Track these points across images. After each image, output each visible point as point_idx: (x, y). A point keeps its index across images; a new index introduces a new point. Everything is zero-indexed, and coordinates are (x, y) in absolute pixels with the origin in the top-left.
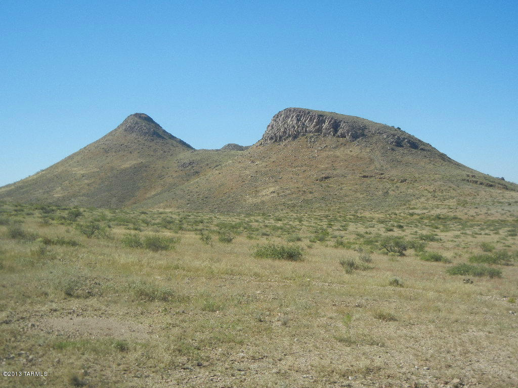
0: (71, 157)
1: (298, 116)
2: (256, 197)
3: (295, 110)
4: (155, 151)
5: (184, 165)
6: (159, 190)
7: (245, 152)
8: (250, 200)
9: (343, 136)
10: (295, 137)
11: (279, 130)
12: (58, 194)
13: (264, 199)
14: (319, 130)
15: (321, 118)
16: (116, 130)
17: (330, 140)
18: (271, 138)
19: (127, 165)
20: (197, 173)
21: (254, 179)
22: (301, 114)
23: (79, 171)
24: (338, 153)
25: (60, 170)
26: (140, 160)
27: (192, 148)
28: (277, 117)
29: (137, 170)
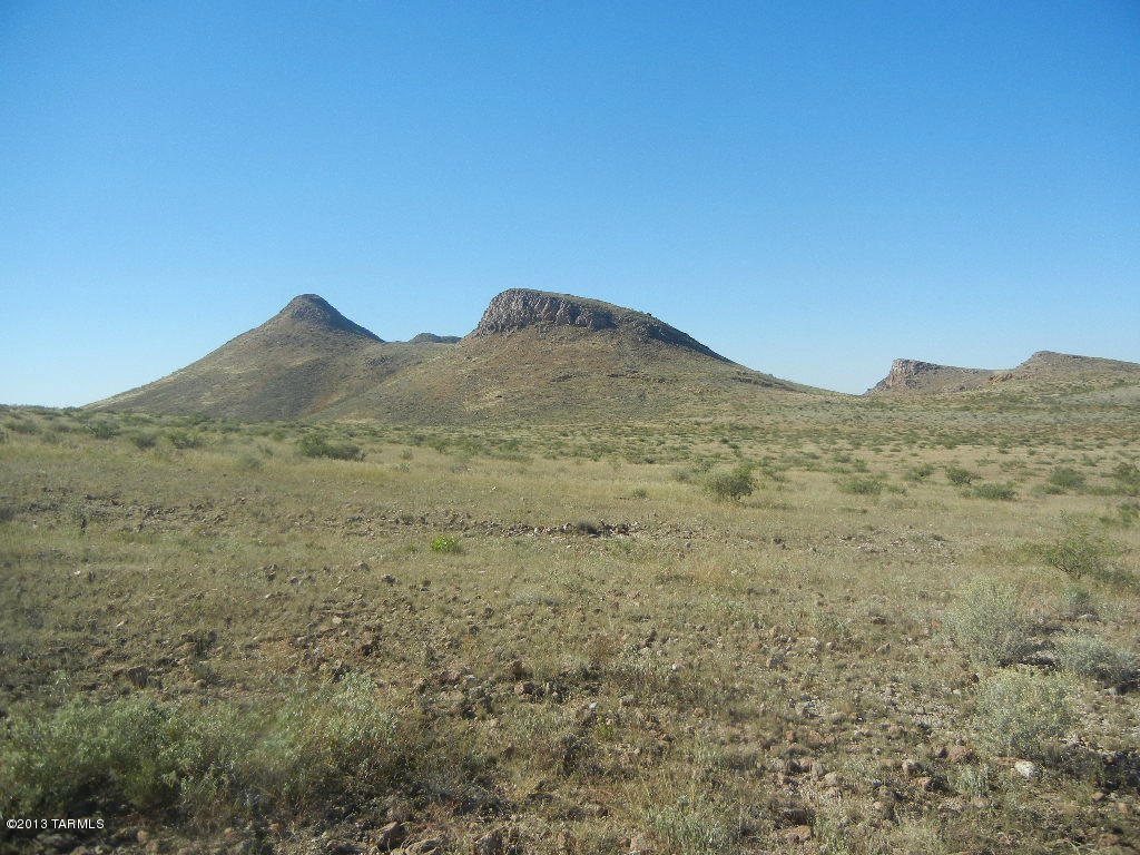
0: (219, 352)
1: (524, 299)
2: (476, 403)
3: (520, 291)
4: (335, 343)
5: (374, 362)
6: (344, 394)
7: (457, 346)
8: (471, 407)
9: (583, 324)
10: (522, 326)
11: (500, 317)
12: (207, 401)
13: (490, 405)
14: (552, 318)
15: (554, 301)
16: (278, 317)
17: (566, 330)
18: (492, 327)
19: (299, 362)
20: (391, 372)
21: (472, 379)
22: (528, 297)
23: (233, 371)
24: (577, 345)
25: (207, 368)
26: (315, 356)
27: (382, 341)
28: (496, 301)
29: (313, 368)
